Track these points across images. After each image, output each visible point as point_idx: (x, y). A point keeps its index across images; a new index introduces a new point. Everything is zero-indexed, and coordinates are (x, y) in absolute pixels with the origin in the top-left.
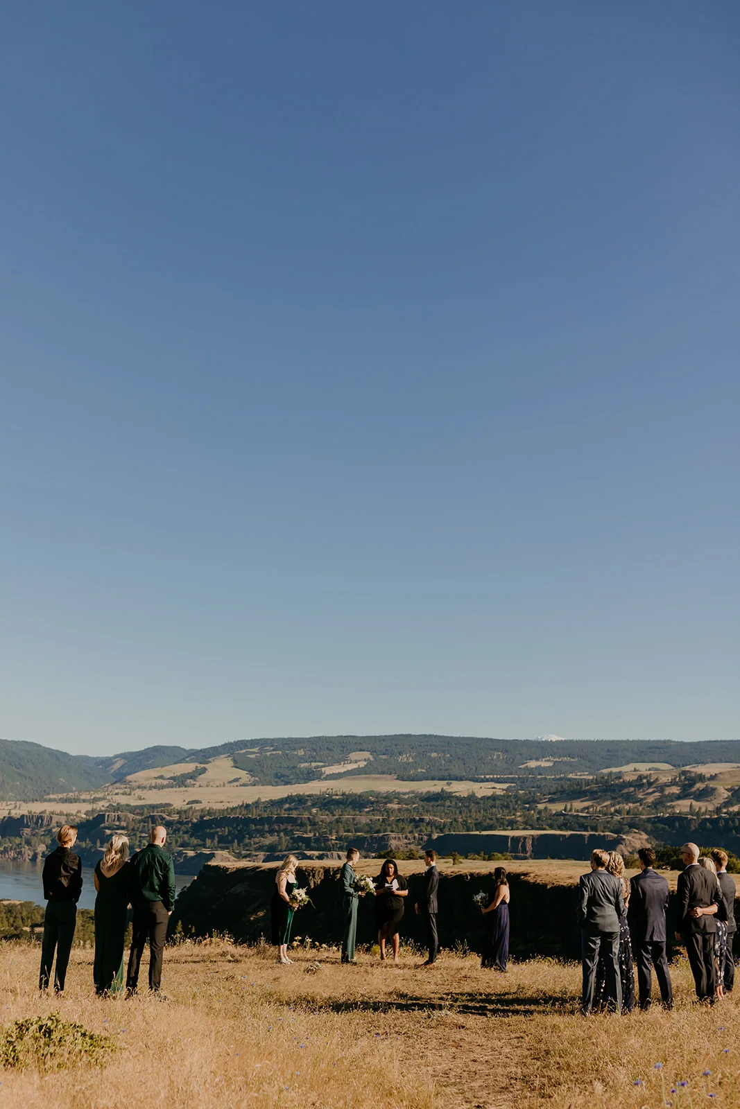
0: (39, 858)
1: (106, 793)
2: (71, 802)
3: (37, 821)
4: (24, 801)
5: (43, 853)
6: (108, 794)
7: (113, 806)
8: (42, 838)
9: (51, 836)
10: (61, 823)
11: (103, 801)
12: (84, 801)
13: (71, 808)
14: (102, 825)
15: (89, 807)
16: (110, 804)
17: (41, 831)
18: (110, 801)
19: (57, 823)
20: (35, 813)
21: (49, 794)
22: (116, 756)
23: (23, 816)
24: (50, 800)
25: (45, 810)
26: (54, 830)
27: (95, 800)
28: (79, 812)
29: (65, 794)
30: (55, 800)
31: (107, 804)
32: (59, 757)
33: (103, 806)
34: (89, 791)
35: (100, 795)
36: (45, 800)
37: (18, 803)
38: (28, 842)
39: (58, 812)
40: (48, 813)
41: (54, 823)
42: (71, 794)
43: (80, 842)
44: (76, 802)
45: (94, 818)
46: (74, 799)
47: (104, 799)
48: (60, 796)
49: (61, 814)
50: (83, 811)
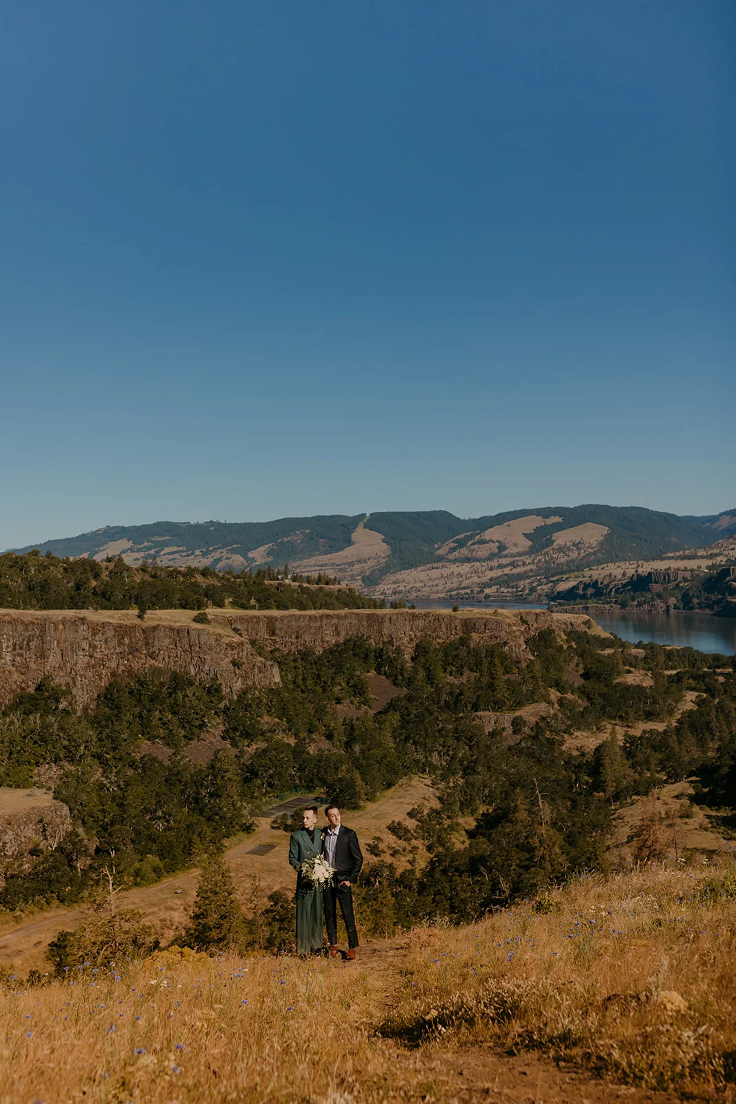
0: (672, 610)
1: (722, 549)
2: (690, 559)
3: (665, 578)
4: (644, 560)
5: (675, 605)
6: (724, 550)
7: (732, 560)
8: (672, 591)
9: (680, 590)
10: (687, 578)
11: (720, 557)
12: (702, 557)
13: (692, 564)
14: (728, 579)
15: (709, 563)
16: (728, 559)
17: (671, 586)
18: (727, 556)
19: (683, 578)
20: (661, 570)
21: (666, 553)
22: (721, 514)
23: (650, 574)
24: (669, 558)
25: (670, 567)
26: (681, 585)
27: (712, 556)
28: (699, 567)
29: (682, 552)
30: (673, 558)
31: (726, 559)
32: (668, 519)
33: (722, 561)
34: (705, 548)
35: (716, 551)
36: (664, 559)
37: (640, 562)
38: (659, 596)
39: (682, 568)
40: (673, 570)
41: (680, 578)
42: (687, 551)
43: (708, 594)
44: (694, 559)
45: (718, 574)
46: (692, 556)
47: (720, 554)
48: (677, 554)
49: (686, 570)
50: (703, 567)
